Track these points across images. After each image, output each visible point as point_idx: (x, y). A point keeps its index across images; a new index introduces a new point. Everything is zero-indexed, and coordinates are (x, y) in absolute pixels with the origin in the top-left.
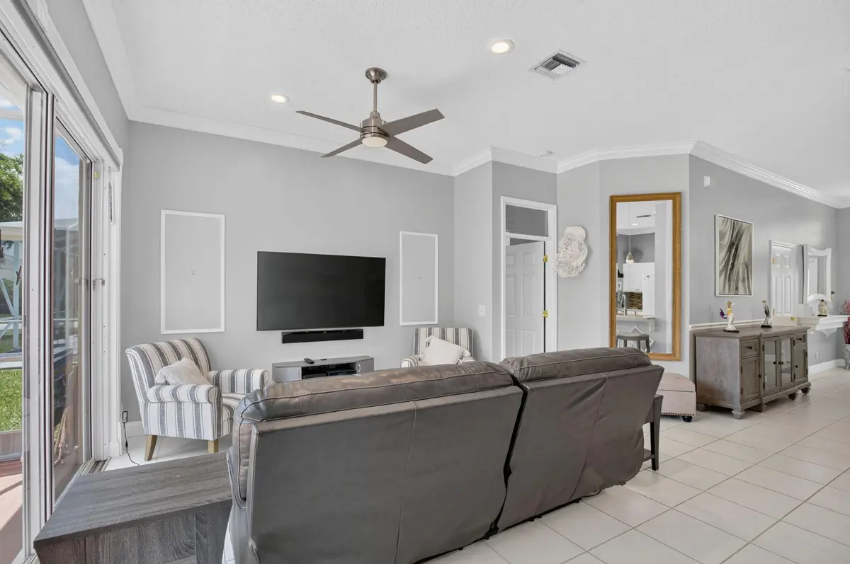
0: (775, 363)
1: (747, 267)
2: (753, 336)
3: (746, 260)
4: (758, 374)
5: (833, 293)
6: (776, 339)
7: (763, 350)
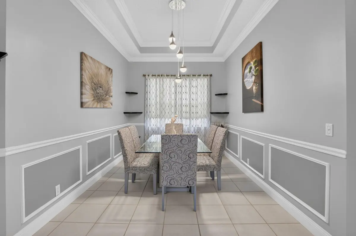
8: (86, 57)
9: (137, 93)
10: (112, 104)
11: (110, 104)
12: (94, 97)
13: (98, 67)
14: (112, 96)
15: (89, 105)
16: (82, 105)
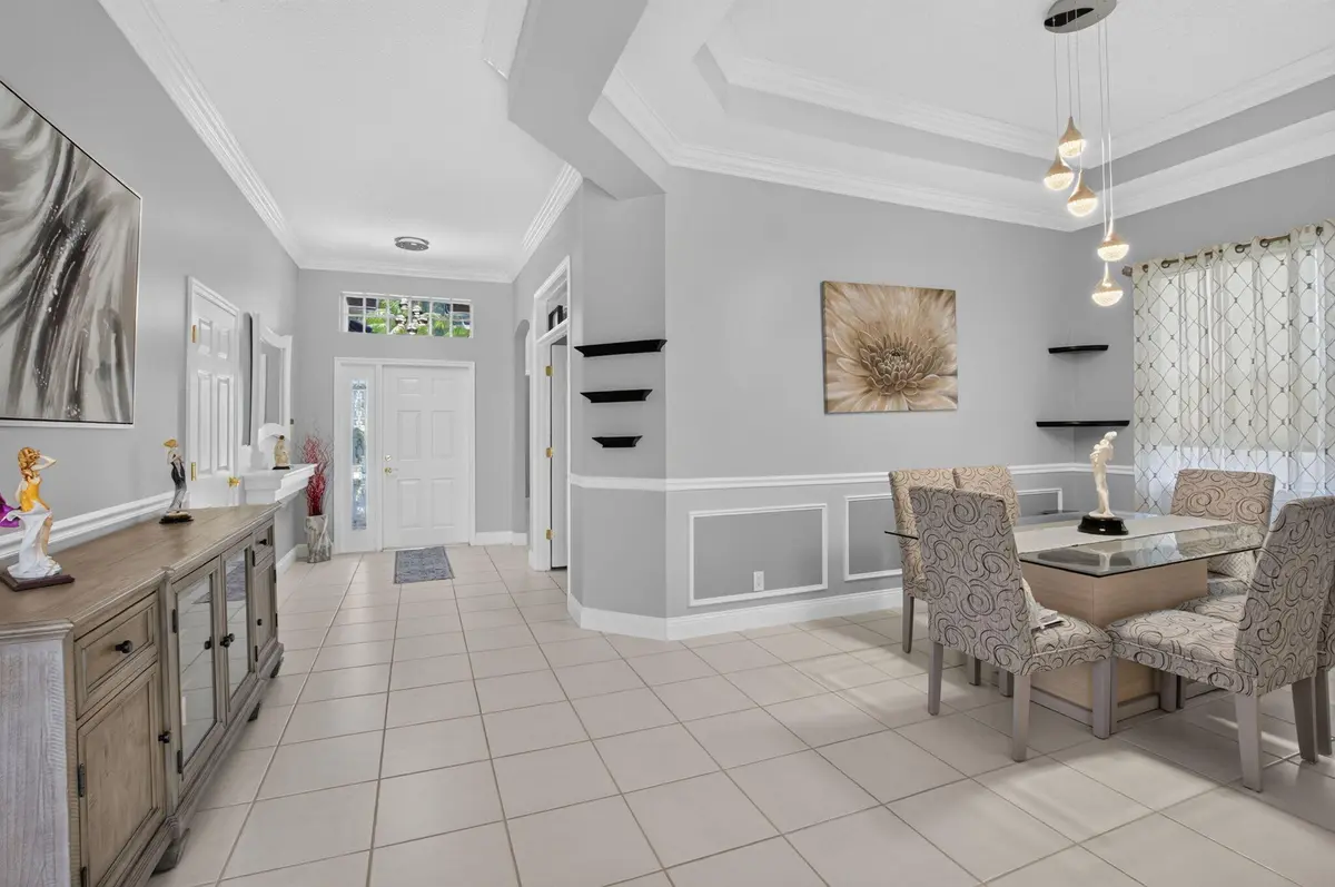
0: (209, 645)
1: (117, 328)
2: (140, 591)
3: (115, 306)
4: (156, 731)
5: (292, 422)
6: (211, 568)
7: (175, 629)
8: (836, 290)
9: (1104, 348)
10: (955, 399)
11: (945, 399)
12: (871, 384)
13: (882, 302)
14: (955, 374)
15: (852, 405)
16: (828, 406)
